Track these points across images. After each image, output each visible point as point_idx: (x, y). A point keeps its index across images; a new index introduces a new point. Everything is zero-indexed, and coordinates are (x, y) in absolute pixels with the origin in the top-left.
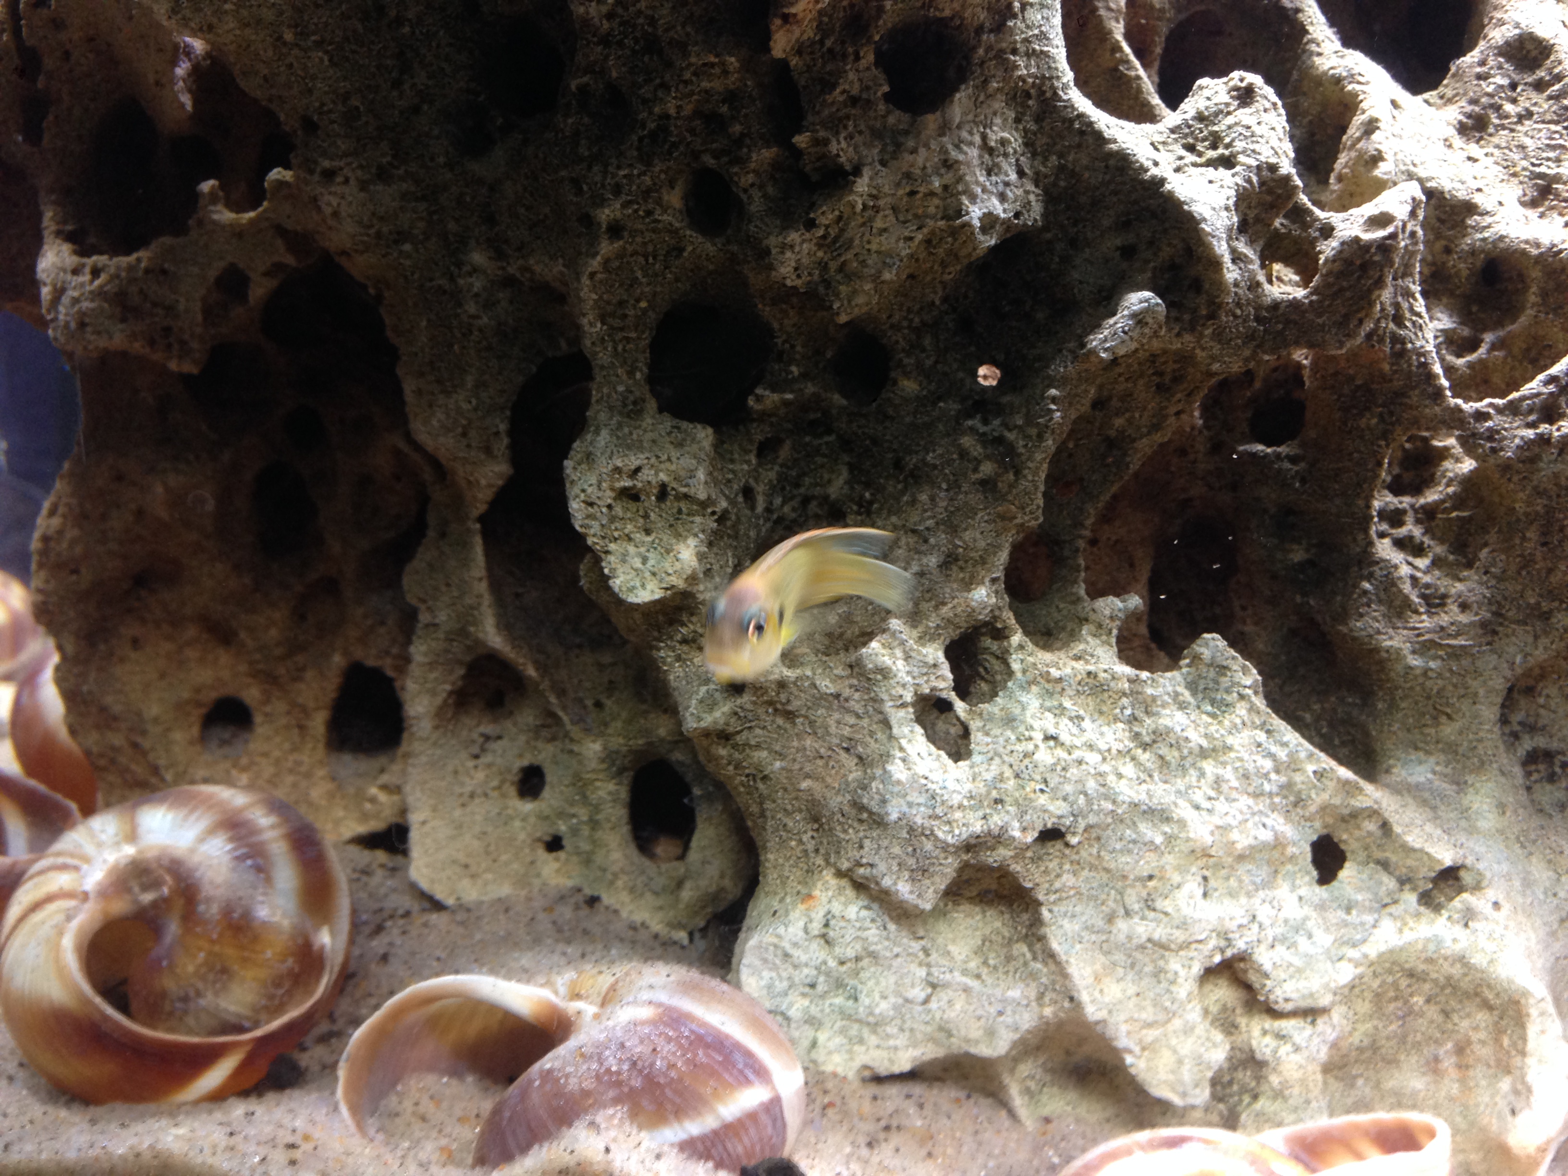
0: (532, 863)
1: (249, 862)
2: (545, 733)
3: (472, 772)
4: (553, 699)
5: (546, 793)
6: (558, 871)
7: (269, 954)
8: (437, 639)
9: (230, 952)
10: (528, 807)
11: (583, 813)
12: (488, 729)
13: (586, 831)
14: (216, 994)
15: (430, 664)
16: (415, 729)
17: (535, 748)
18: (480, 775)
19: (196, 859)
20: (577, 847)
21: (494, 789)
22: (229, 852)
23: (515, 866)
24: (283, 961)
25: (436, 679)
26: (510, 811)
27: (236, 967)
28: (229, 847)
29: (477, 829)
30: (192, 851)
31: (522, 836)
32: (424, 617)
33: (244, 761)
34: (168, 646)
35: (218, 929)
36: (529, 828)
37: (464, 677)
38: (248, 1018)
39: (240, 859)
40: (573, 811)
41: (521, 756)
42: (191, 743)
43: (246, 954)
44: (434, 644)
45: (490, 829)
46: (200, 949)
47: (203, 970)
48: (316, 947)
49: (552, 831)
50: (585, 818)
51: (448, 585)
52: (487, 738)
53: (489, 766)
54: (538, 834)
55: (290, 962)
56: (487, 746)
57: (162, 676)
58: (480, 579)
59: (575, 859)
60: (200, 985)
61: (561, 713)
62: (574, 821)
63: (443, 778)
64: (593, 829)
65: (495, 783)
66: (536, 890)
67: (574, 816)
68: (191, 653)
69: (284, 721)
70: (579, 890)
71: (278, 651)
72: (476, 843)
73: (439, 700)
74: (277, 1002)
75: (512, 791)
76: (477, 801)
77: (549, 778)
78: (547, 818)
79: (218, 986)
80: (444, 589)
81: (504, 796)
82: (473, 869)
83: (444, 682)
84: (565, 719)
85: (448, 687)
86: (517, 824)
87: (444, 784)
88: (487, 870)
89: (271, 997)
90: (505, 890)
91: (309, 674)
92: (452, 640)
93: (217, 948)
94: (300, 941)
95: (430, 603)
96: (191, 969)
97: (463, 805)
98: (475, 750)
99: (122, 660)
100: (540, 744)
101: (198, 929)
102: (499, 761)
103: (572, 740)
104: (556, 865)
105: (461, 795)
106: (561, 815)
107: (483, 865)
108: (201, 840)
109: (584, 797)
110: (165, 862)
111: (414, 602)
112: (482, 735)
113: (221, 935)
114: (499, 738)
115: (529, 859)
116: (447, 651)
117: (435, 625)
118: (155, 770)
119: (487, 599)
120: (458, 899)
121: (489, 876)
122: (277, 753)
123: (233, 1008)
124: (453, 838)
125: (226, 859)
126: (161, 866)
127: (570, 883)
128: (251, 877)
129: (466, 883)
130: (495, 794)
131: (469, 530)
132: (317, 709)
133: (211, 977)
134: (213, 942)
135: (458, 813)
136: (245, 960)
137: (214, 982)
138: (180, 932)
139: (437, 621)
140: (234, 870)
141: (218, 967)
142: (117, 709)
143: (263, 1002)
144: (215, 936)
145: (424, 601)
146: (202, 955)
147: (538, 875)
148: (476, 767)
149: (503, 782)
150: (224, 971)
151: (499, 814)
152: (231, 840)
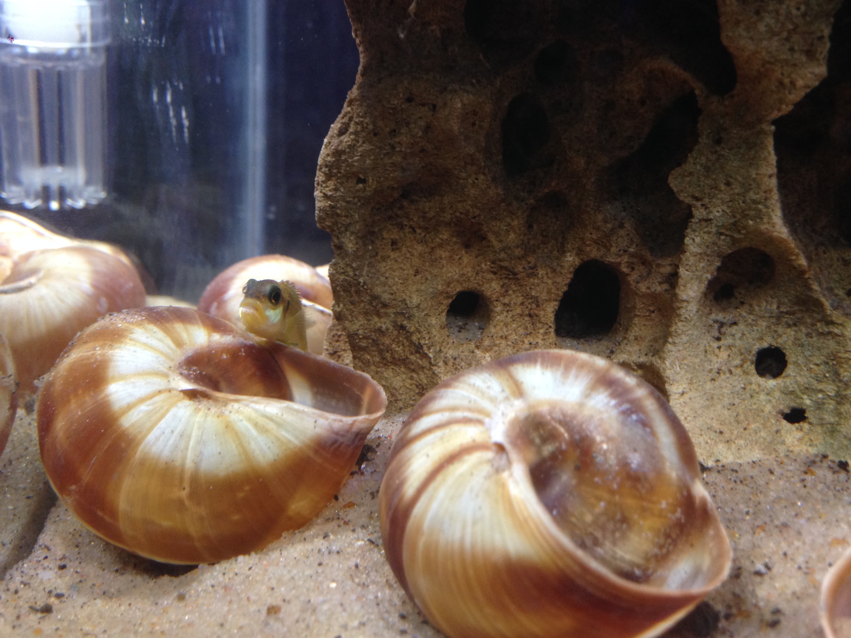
0: (777, 432)
1: (634, 417)
2: (786, 319)
3: (717, 351)
4: (816, 287)
5: (790, 370)
6: (800, 440)
7: (664, 505)
8: (709, 233)
9: (630, 502)
10: (771, 383)
11: (831, 389)
12: (720, 317)
13: (831, 405)
14: (614, 543)
15: (700, 254)
16: (683, 311)
17: (776, 331)
18: (724, 355)
19: (587, 412)
20: (822, 419)
21: (736, 367)
22: (615, 406)
23: (763, 434)
24: (674, 512)
25: (703, 267)
26: (754, 387)
27: (636, 517)
28: (613, 402)
29: (726, 401)
30: (581, 405)
31: (768, 408)
32: (699, 213)
33: (487, 342)
34: (420, 248)
35: (618, 479)
36: (774, 401)
37: (719, 269)
38: (638, 566)
39: (626, 413)
40: (820, 387)
41: (761, 339)
42: (442, 328)
43: (645, 504)
44: (706, 237)
45: (737, 401)
46: (599, 499)
47: (603, 519)
48: (697, 501)
49: (793, 404)
50: (832, 394)
51: (728, 184)
52: (722, 325)
53: (730, 347)
54: (781, 407)
55: (679, 513)
56: (723, 330)
57: (417, 272)
58: (770, 176)
59: (819, 429)
60: (599, 534)
61: (823, 299)
62: (820, 396)
63: (697, 356)
64: (839, 403)
65: (737, 362)
66: (782, 455)
67: (821, 391)
68: (443, 253)
69: (519, 311)
70: (825, 457)
71: (518, 252)
72: (726, 412)
73: (703, 287)
74: (664, 551)
75: (752, 369)
76: (723, 376)
77: (791, 357)
78: (792, 392)
79: (617, 535)
80: (723, 187)
81: (746, 373)
82: (727, 435)
83: (708, 271)
84: (827, 304)
85: (709, 276)
86: (763, 397)
87: (698, 360)
88: (739, 437)
89: (661, 547)
90: (756, 455)
91: (541, 272)
92: (721, 234)
93: (617, 498)
94: (685, 493)
95: (706, 200)
96: (589, 518)
97: (713, 380)
98: (717, 334)
99: (384, 259)
100: (780, 330)
101: (596, 479)
102: (738, 343)
103: (832, 323)
104: (799, 435)
105: (711, 371)
106: (807, 390)
107: (735, 432)
108: (587, 396)
109: (837, 374)
110: (558, 415)
111: (688, 200)
112: (716, 321)
113: (621, 486)
114: (735, 323)
115: (775, 429)
116: (714, 244)
117: (708, 220)
118: (418, 349)
119: (775, 196)
120: (718, 461)
121: (742, 442)
122: (514, 337)
123: (628, 557)
124: (707, 407)
125: (614, 413)
126: (553, 418)
127: (813, 451)
128: (639, 430)
129: (721, 447)
130: (739, 371)
131: (762, 132)
132: (549, 300)
133: (610, 526)
134: (613, 492)
135: (709, 386)
136: (643, 511)
137: (613, 532)
138: (574, 482)
139: (711, 216)
140: (623, 423)
141: (618, 517)
142: (386, 297)
143: (656, 550)
144: (615, 486)
145: (697, 199)
146: (602, 504)
147: (783, 443)
148: (719, 348)
149: (744, 361)
150: (625, 520)
151: (744, 389)
152: (614, 395)
